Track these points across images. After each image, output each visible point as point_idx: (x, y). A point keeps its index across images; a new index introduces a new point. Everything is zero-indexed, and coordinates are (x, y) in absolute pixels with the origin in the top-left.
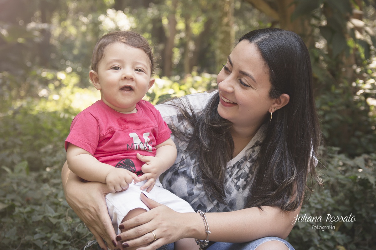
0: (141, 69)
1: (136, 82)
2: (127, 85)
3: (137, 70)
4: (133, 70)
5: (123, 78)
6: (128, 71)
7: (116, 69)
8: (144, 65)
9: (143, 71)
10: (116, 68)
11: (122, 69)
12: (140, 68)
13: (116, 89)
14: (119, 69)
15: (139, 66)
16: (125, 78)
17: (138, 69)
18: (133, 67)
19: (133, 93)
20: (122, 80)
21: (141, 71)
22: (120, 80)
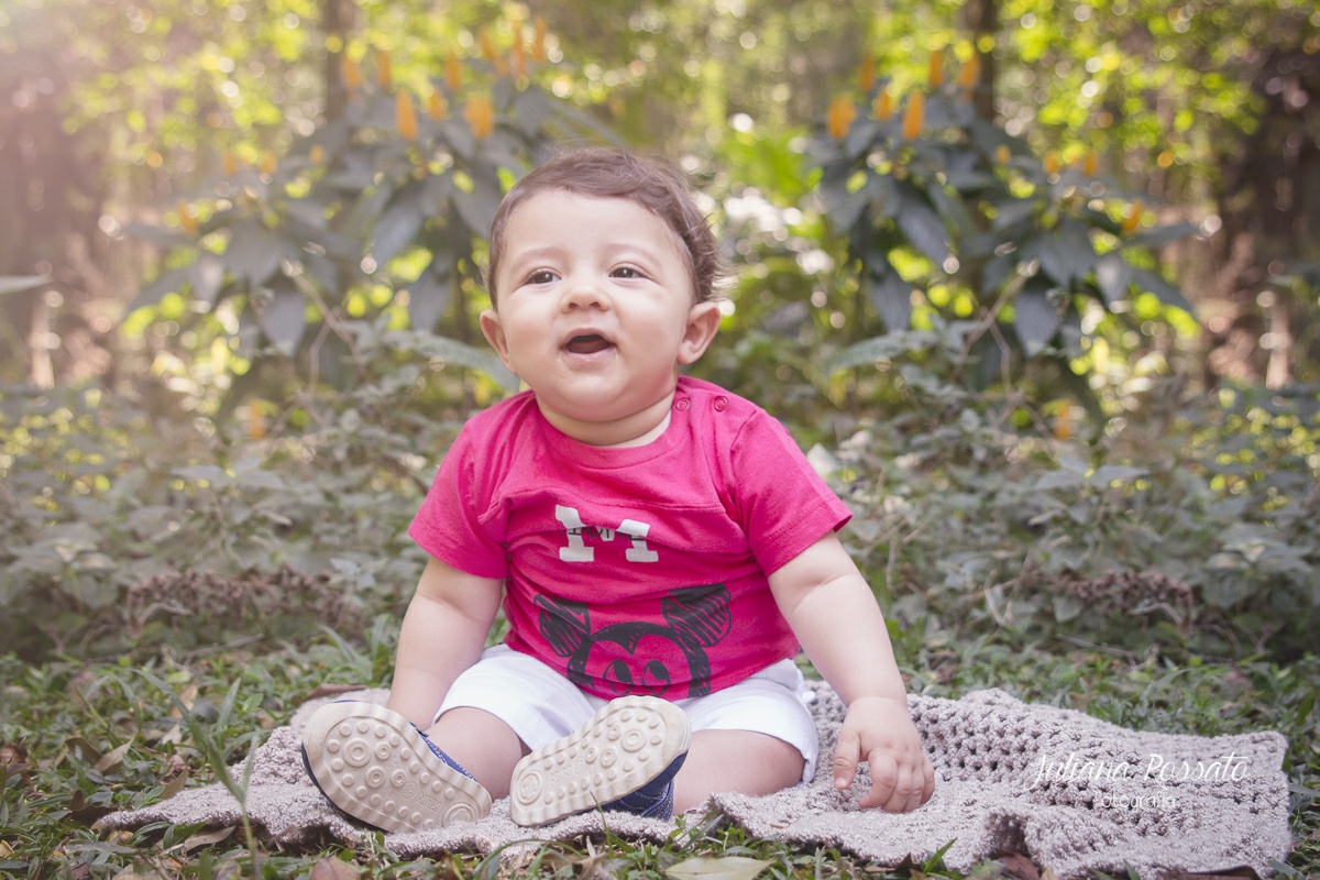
0: (636, 268)
1: (618, 314)
2: (583, 330)
3: (618, 273)
4: (606, 275)
5: (566, 309)
6: (587, 281)
7: (546, 281)
8: (645, 254)
9: (641, 275)
10: (539, 278)
11: (564, 278)
12: (630, 266)
13: (546, 348)
14: (554, 278)
15: (625, 258)
16: (573, 306)
17: (622, 269)
18: (602, 266)
19: (617, 357)
20: (565, 313)
21: (634, 275)
22: (554, 317)
